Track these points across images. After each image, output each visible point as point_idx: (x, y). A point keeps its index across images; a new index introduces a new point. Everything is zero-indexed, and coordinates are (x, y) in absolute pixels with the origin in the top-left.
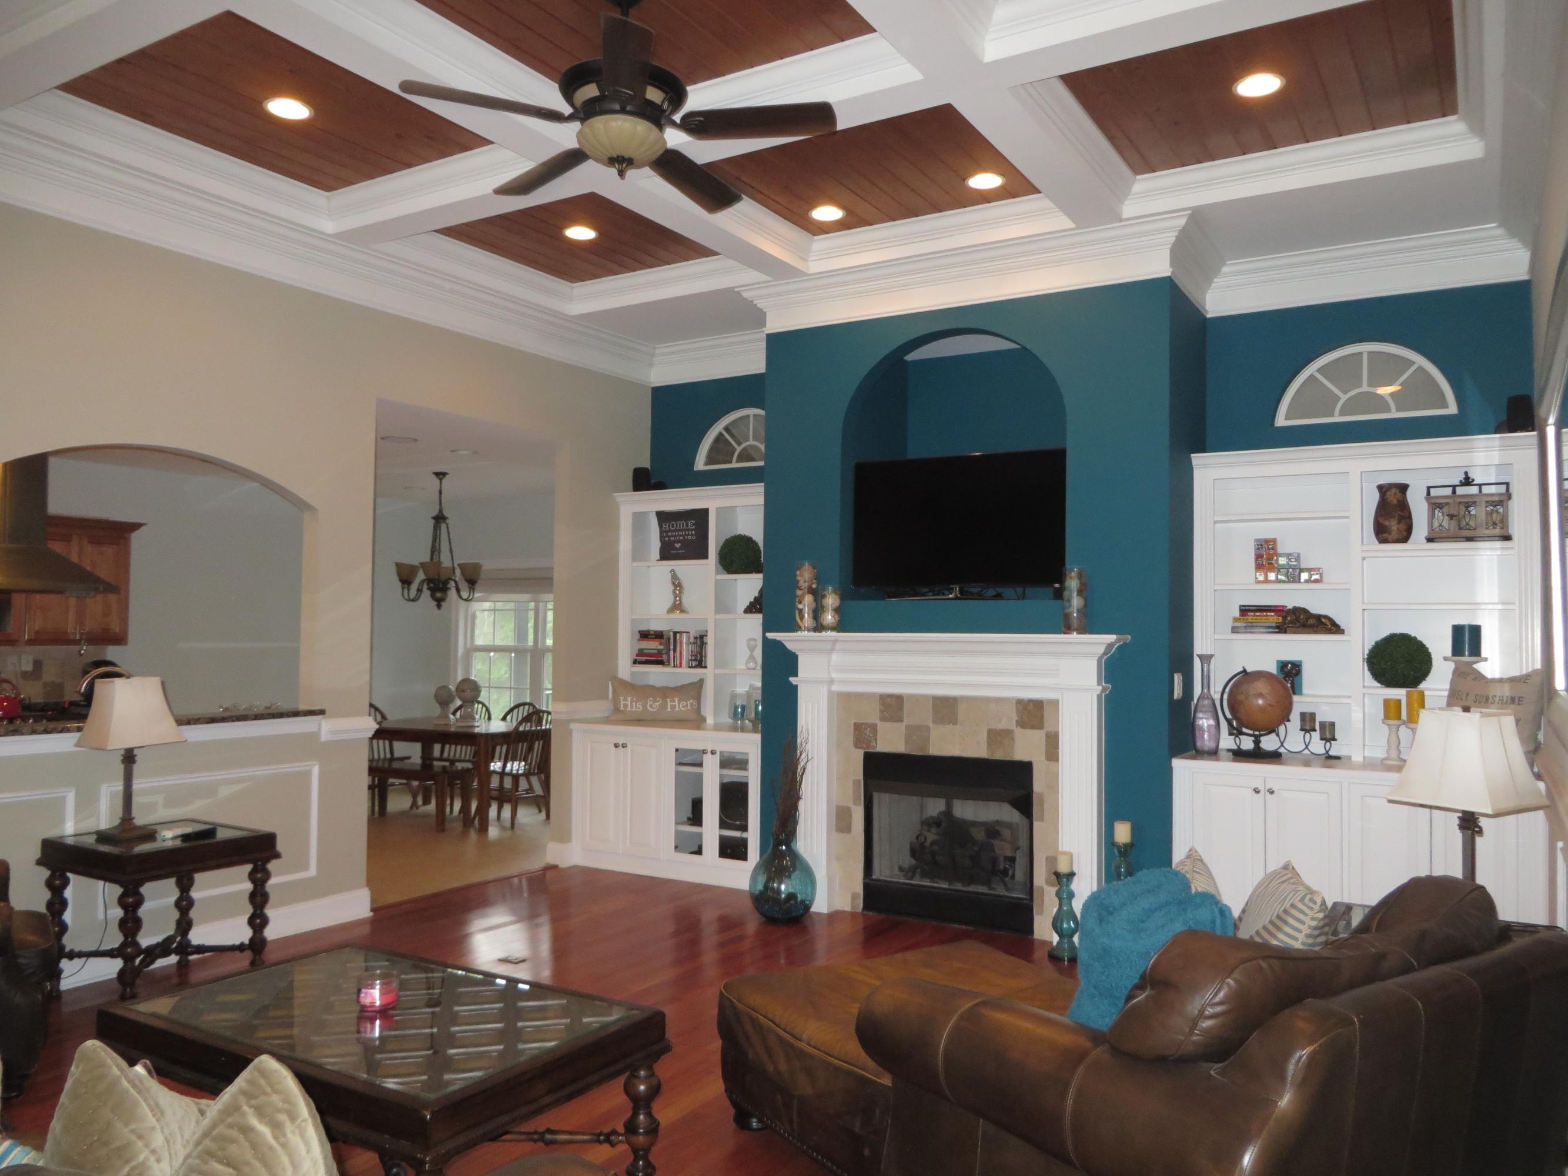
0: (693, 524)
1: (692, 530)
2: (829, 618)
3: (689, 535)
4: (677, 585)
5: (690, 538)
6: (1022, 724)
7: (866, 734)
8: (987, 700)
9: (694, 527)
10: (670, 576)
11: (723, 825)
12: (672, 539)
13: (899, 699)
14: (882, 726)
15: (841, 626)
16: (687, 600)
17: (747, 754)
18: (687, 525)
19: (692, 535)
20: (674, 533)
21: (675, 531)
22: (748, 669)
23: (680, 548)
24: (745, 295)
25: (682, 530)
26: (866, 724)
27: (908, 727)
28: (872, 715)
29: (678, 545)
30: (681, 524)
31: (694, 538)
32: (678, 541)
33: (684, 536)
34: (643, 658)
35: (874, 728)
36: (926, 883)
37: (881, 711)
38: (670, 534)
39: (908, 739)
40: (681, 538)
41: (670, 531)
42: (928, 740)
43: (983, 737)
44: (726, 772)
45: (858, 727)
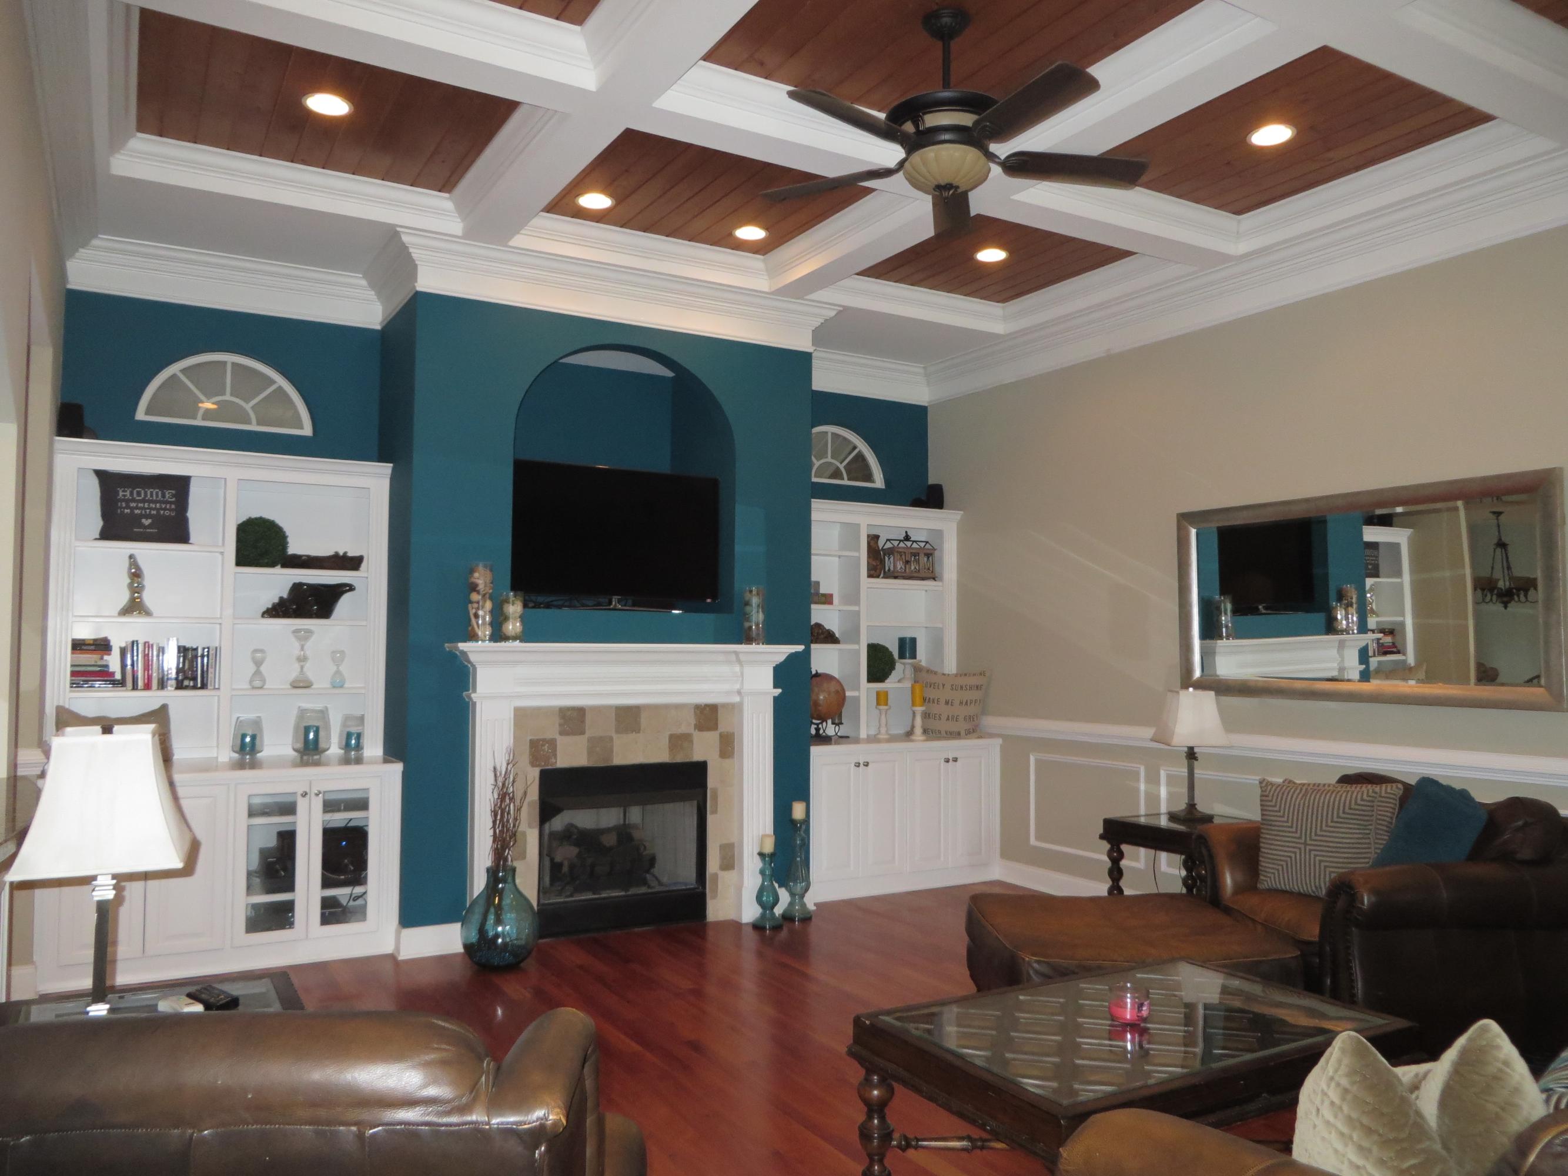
0: (173, 496)
1: (171, 503)
2: (513, 626)
3: (165, 509)
4: (136, 575)
5: (167, 513)
6: (700, 727)
7: (544, 751)
8: (667, 707)
9: (174, 499)
10: (126, 563)
11: (327, 883)
12: (137, 512)
13: (581, 711)
14: (562, 742)
15: (528, 635)
16: (148, 598)
17: (367, 790)
18: (164, 496)
19: (170, 510)
20: (140, 505)
21: (144, 501)
22: (254, 688)
23: (150, 526)
24: (405, 238)
25: (155, 502)
26: (544, 740)
27: (590, 740)
28: (551, 731)
29: (147, 522)
30: (154, 493)
31: (173, 514)
32: (147, 517)
33: (158, 510)
34: (81, 677)
35: (552, 743)
36: (589, 896)
37: (560, 725)
38: (133, 505)
39: (590, 752)
40: (154, 512)
41: (134, 500)
42: (612, 751)
43: (665, 742)
44: (329, 816)
45: (535, 745)
